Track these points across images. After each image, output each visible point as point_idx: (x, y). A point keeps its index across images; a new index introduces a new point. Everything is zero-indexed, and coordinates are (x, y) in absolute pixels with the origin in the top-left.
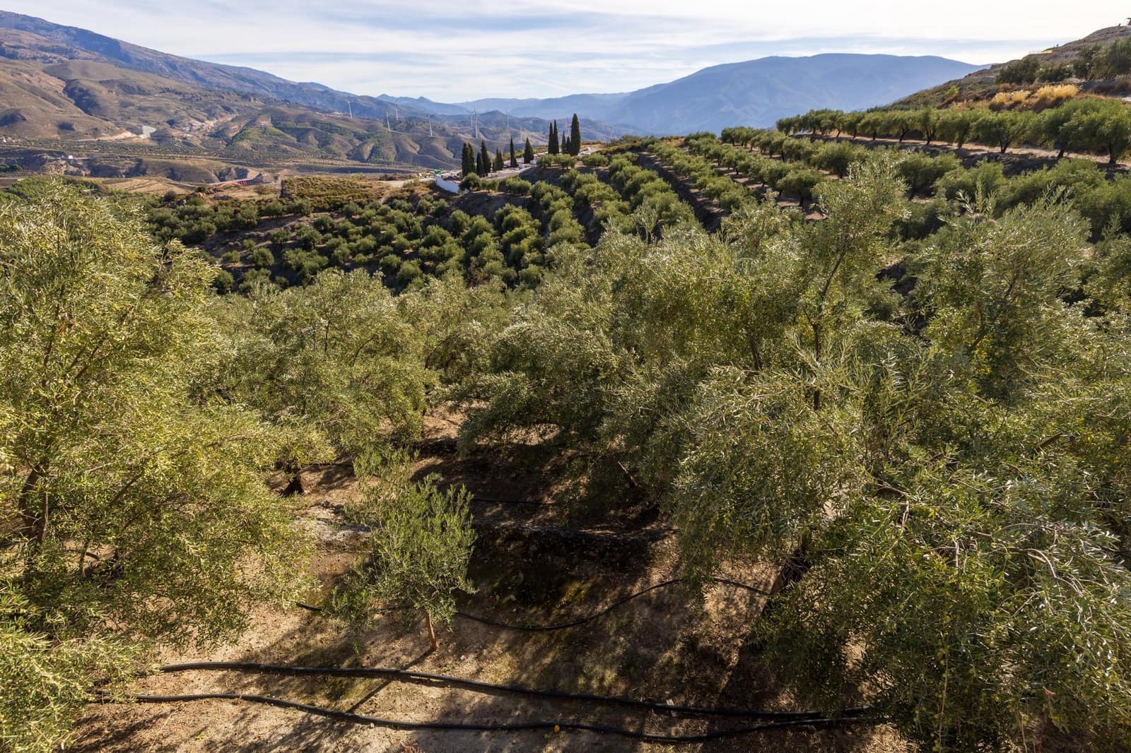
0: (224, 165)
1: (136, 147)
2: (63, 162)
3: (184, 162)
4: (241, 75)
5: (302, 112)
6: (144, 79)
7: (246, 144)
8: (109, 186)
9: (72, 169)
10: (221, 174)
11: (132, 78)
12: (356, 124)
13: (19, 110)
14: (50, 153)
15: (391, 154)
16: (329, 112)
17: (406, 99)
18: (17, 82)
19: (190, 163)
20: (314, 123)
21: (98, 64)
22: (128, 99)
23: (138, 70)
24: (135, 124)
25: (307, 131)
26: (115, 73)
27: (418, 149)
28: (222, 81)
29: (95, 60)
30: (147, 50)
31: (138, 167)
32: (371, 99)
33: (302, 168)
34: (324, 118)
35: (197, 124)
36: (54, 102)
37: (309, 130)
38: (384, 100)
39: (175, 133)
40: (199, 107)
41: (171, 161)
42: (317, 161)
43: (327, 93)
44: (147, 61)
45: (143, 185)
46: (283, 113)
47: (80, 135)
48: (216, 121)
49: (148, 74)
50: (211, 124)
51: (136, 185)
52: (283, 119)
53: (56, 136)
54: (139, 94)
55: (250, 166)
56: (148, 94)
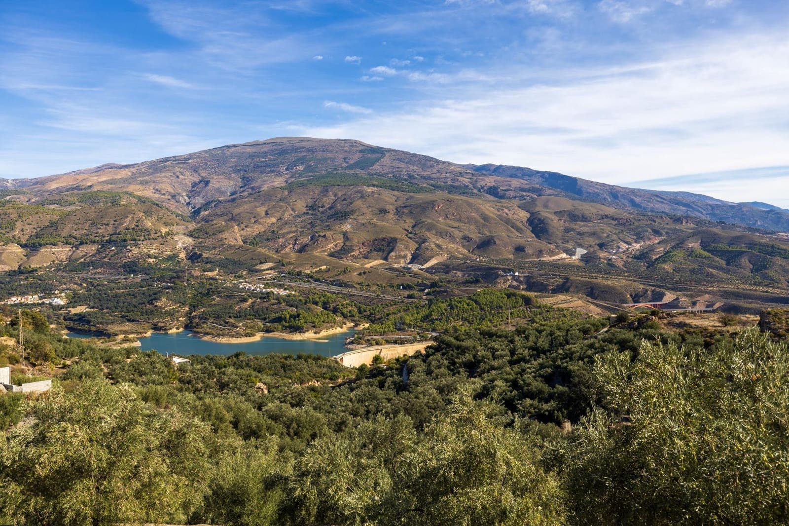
0: (641, 286)
1: (568, 267)
2: (510, 278)
3: (605, 282)
4: (678, 200)
5: (739, 234)
6: (588, 208)
7: (668, 267)
8: (539, 300)
9: (515, 283)
10: (637, 295)
11: (580, 208)
13: (494, 237)
14: (504, 270)
16: (773, 233)
18: (499, 216)
19: (609, 283)
20: (752, 245)
21: (557, 198)
22: (572, 226)
23: (585, 201)
24: (571, 247)
25: (742, 253)
26: (567, 203)
28: (657, 206)
29: (556, 195)
30: (597, 183)
31: (564, 284)
33: (725, 294)
34: (766, 240)
35: (624, 246)
36: (519, 230)
37: (743, 253)
39: (602, 254)
40: (630, 230)
41: (593, 280)
42: (748, 287)
44: (595, 193)
45: (565, 301)
46: (716, 234)
47: (528, 256)
48: (642, 243)
49: (592, 204)
50: (638, 246)
51: (560, 301)
52: (714, 241)
53: (511, 256)
54: (582, 221)
55: (669, 289)
56: (590, 221)
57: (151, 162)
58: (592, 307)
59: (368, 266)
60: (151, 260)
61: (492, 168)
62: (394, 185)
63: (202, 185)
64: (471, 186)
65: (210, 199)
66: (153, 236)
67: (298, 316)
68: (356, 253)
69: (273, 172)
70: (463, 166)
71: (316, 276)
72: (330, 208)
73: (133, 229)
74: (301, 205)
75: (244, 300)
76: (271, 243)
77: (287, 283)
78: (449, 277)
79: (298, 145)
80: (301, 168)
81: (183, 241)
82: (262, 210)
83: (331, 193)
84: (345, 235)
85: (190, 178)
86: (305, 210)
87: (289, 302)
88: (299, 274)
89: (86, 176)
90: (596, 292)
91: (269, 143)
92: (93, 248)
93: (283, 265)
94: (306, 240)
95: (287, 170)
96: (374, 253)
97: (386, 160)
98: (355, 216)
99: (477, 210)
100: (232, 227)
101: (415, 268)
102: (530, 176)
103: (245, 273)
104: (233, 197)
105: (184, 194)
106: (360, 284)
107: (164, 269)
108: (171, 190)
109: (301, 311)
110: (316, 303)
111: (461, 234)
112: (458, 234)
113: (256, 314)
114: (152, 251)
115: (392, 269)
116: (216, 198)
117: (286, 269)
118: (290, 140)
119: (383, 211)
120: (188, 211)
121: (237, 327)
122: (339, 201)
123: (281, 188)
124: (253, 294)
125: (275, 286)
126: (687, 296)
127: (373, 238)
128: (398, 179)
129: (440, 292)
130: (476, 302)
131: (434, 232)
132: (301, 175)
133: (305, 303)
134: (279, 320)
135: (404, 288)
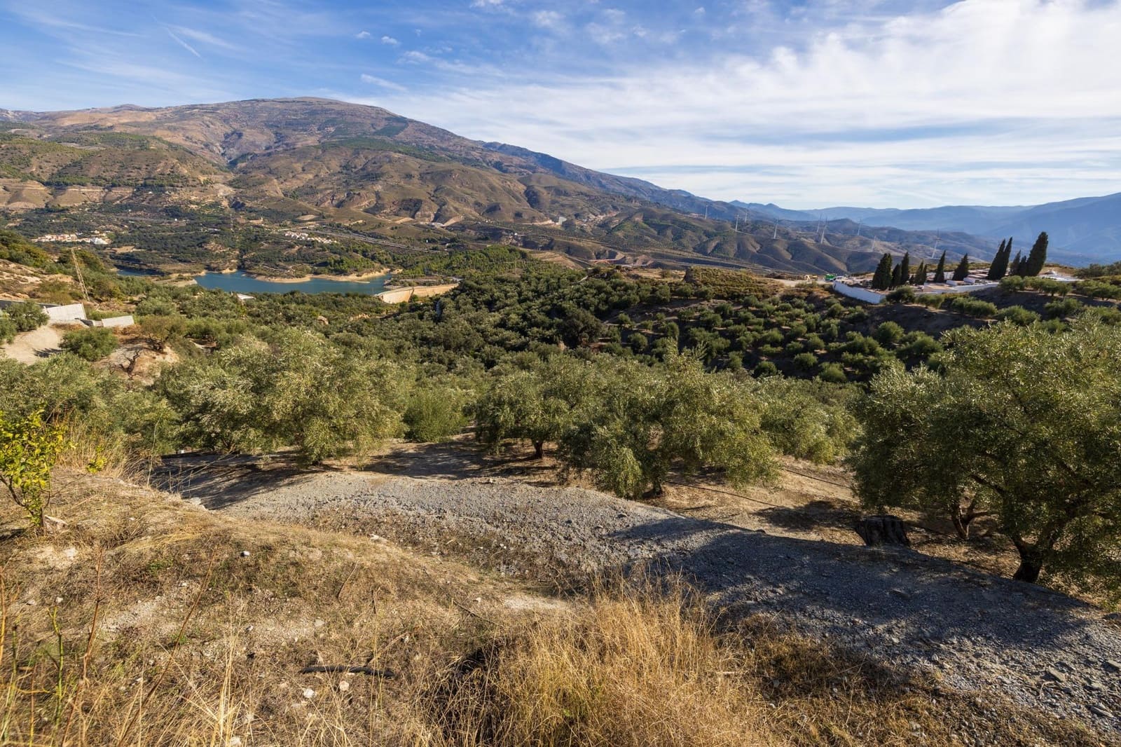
0: (602, 247)
1: (553, 230)
2: (511, 237)
3: (578, 243)
4: (631, 184)
5: (667, 212)
6: (569, 185)
7: (620, 234)
8: (532, 255)
9: (514, 241)
10: (599, 254)
11: (563, 185)
12: (708, 222)
13: (499, 204)
14: (507, 231)
15: (731, 250)
16: (688, 213)
17: (755, 204)
18: (503, 187)
19: (581, 244)
20: (674, 221)
21: (547, 176)
22: (557, 199)
23: (567, 179)
24: (556, 216)
25: (667, 227)
26: (554, 181)
27: (758, 248)
28: (616, 188)
29: (546, 173)
30: (576, 166)
31: (550, 243)
32: (724, 204)
33: (655, 255)
34: (683, 218)
35: (592, 217)
36: (518, 199)
38: (736, 205)
39: (577, 222)
40: (597, 205)
41: (570, 241)
42: (669, 251)
43: (689, 199)
44: (574, 174)
45: (551, 257)
46: (653, 212)
47: (524, 221)
48: (605, 216)
49: (573, 183)
50: (601, 217)
51: (547, 256)
52: (652, 217)
53: (512, 220)
54: (564, 195)
55: (620, 250)
56: (569, 196)
57: (176, 108)
58: (569, 261)
59: (398, 222)
60: (193, 206)
61: (498, 146)
62: (417, 152)
63: (235, 136)
64: (481, 160)
65: (246, 151)
66: (191, 183)
67: (342, 261)
68: (388, 211)
69: (305, 131)
70: (475, 142)
71: (353, 228)
72: (362, 169)
73: (169, 175)
74: (335, 165)
75: (291, 247)
76: (310, 198)
77: (329, 233)
78: (464, 234)
79: (327, 107)
80: (332, 129)
81: (223, 191)
82: (298, 166)
83: (362, 156)
84: (377, 194)
85: (221, 129)
86: (339, 169)
87: (332, 249)
88: (339, 226)
89: (103, 116)
90: (572, 251)
91: (298, 102)
92: (128, 192)
93: (324, 218)
94: (343, 196)
95: (318, 130)
96: (403, 212)
97: (409, 129)
98: (385, 178)
99: (486, 181)
100: (272, 180)
101: (438, 225)
102: (527, 155)
103: (289, 223)
104: (269, 151)
105: (218, 144)
106: (393, 237)
107: (208, 216)
108: (202, 139)
109: (343, 258)
110: (356, 251)
111: (473, 200)
112: (471, 200)
113: (305, 259)
114: (193, 198)
115: (419, 226)
116: (252, 151)
117: (327, 221)
118: (319, 101)
119: (409, 176)
120: (224, 162)
121: (287, 269)
122: (369, 164)
123: (315, 147)
124: (299, 242)
125: (319, 235)
126: (631, 255)
127: (401, 198)
128: (421, 149)
129: (458, 246)
130: (486, 254)
131: (452, 197)
132: (332, 136)
133: (347, 251)
134: (325, 264)
135: (429, 242)
